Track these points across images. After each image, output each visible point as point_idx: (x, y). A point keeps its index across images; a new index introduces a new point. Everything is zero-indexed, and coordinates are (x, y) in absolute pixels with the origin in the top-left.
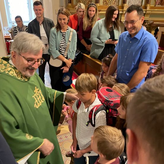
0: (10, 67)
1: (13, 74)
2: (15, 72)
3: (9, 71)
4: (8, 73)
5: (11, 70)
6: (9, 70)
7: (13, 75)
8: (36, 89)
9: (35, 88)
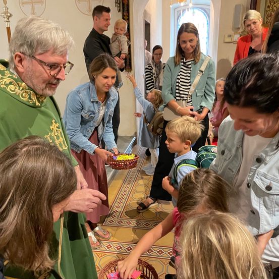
0: (9, 77)
1: (14, 91)
2: (18, 88)
3: (7, 85)
4: (5, 88)
5: (10, 83)
6: (8, 82)
7: (13, 93)
8: (54, 123)
9: (52, 123)
